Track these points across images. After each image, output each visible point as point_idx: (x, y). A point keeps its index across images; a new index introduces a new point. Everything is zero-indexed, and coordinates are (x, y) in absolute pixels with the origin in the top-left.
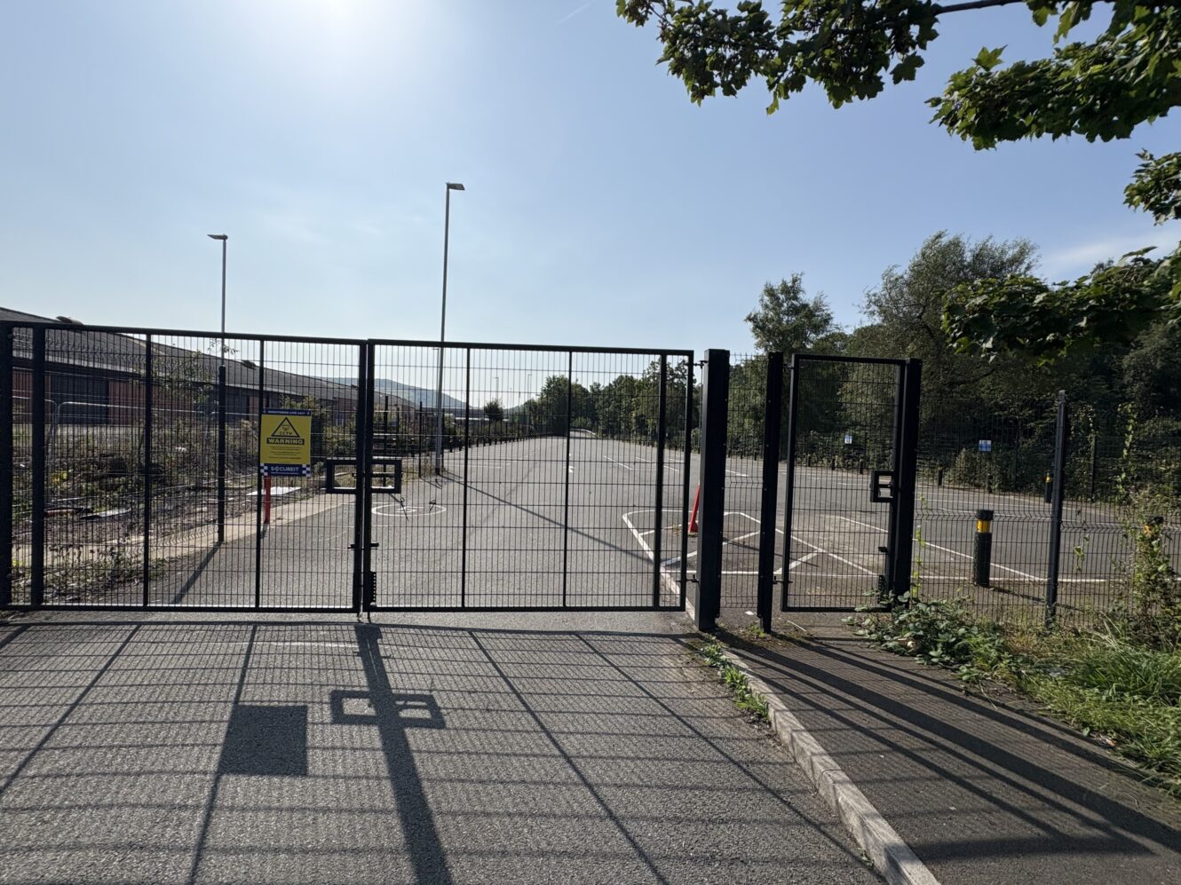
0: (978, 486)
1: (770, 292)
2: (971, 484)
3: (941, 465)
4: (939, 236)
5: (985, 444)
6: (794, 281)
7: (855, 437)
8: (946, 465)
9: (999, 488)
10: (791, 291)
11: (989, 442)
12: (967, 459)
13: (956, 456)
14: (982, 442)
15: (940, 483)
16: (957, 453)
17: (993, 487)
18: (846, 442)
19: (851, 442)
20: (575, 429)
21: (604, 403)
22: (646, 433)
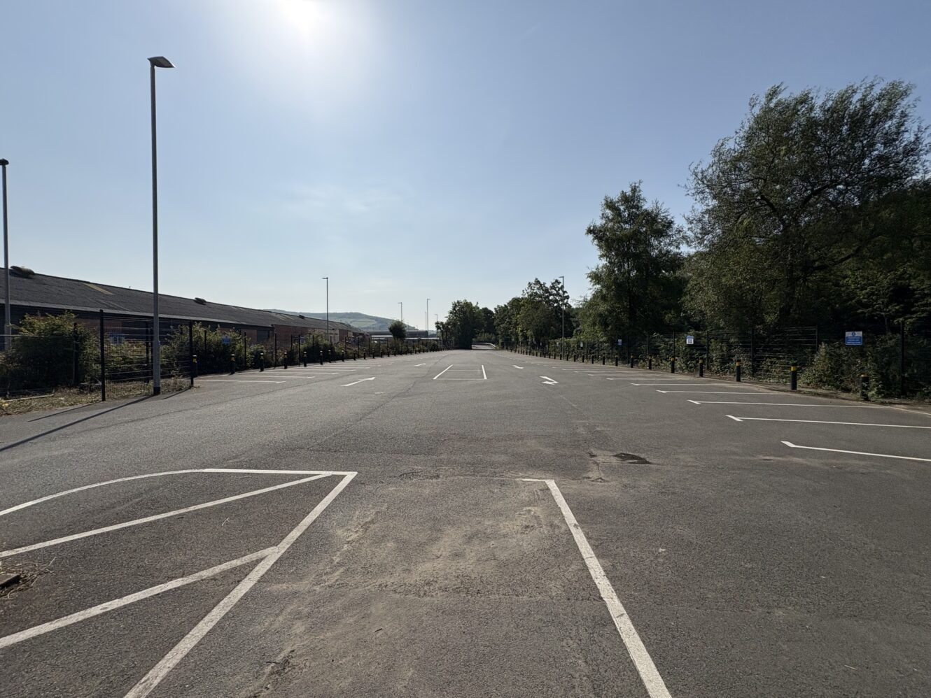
0: (847, 390)
1: (610, 205)
2: (837, 388)
3: (794, 365)
4: (774, 93)
5: (854, 337)
6: (634, 190)
7: (697, 338)
8: (803, 364)
9: (879, 393)
10: (631, 200)
11: (859, 334)
12: (830, 355)
13: (814, 352)
14: (849, 334)
15: (794, 387)
16: (815, 350)
17: (870, 394)
18: (687, 343)
19: (692, 343)
20: (480, 343)
21: (500, 320)
22: (527, 343)
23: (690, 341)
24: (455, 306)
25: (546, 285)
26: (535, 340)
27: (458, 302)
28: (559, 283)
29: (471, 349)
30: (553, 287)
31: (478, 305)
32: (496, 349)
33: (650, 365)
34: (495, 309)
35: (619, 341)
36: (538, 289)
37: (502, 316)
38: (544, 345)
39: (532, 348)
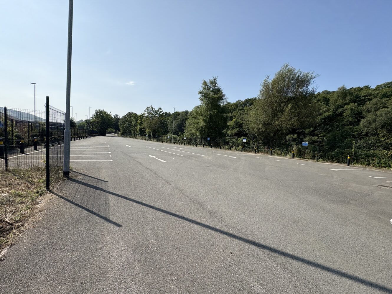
11: (307, 143)
14: (303, 143)
18: (243, 141)
19: (246, 141)
20: (109, 133)
21: (123, 122)
22: (145, 135)
23: (245, 140)
24: (97, 112)
25: (155, 109)
26: (152, 134)
27: (99, 110)
28: (161, 109)
29: (105, 135)
30: (158, 111)
31: (111, 114)
32: (118, 137)
33: (221, 147)
34: (114, 116)
35: (208, 138)
36: (151, 110)
37: (124, 120)
38: (158, 137)
39: (150, 138)
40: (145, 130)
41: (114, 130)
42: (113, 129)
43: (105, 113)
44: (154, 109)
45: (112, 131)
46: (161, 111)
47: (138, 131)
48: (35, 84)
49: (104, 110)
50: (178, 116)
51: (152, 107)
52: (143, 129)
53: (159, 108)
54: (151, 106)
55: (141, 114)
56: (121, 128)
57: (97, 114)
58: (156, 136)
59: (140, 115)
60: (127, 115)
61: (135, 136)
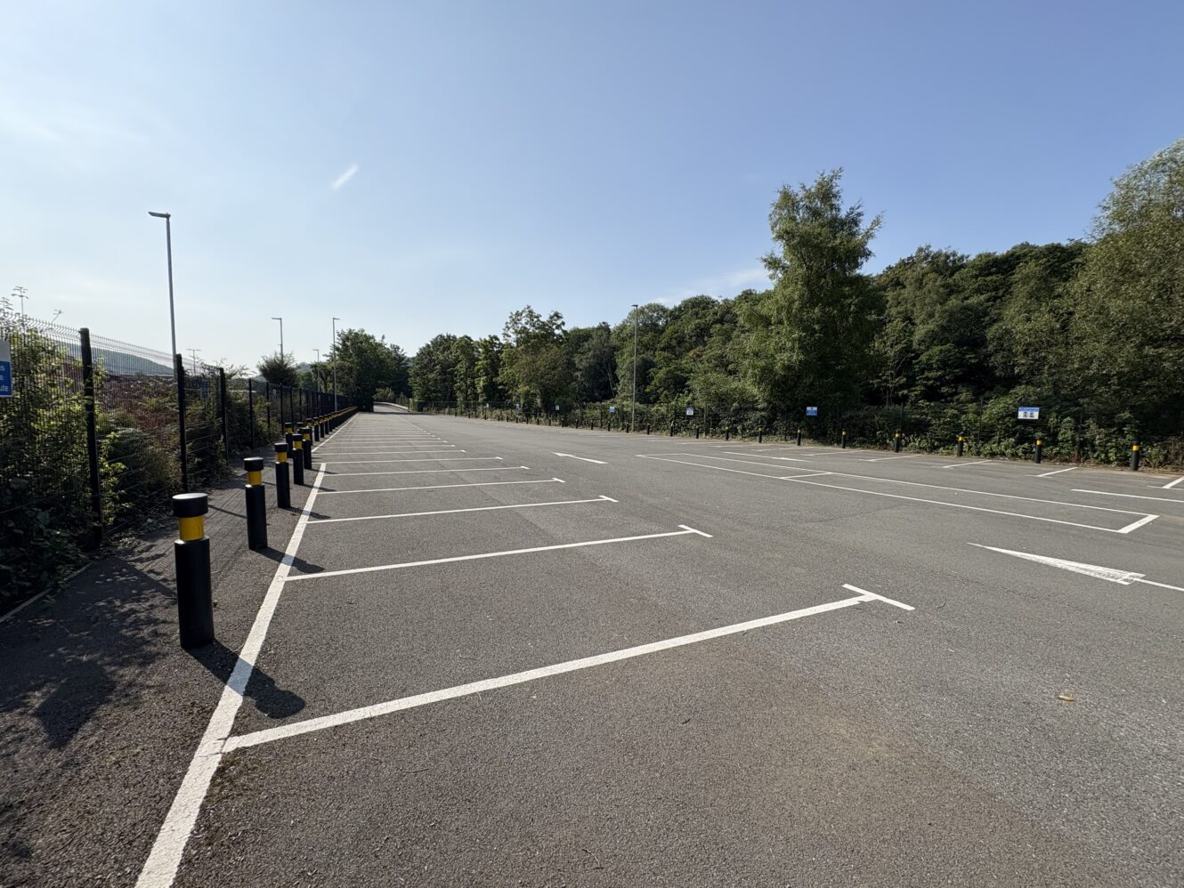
18: (1021, 416)
21: (421, 368)
22: (512, 406)
24: (344, 338)
25: (540, 318)
26: (542, 401)
28: (560, 317)
29: (372, 410)
30: (550, 323)
35: (809, 409)
36: (526, 323)
37: (426, 361)
38: (567, 409)
39: (529, 414)
40: (507, 388)
41: (391, 394)
42: (387, 389)
43: (368, 338)
44: (537, 317)
45: (386, 396)
46: (559, 322)
47: (479, 391)
48: (167, 216)
49: (363, 331)
50: (586, 341)
51: (531, 312)
52: (500, 387)
53: (552, 314)
54: (529, 307)
55: (488, 339)
56: (415, 387)
57: (344, 344)
58: (558, 408)
59: (486, 341)
60: (432, 342)
61: (470, 409)
